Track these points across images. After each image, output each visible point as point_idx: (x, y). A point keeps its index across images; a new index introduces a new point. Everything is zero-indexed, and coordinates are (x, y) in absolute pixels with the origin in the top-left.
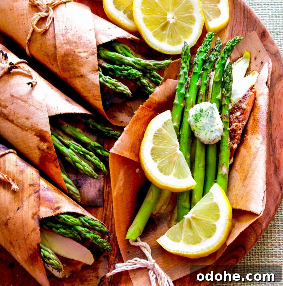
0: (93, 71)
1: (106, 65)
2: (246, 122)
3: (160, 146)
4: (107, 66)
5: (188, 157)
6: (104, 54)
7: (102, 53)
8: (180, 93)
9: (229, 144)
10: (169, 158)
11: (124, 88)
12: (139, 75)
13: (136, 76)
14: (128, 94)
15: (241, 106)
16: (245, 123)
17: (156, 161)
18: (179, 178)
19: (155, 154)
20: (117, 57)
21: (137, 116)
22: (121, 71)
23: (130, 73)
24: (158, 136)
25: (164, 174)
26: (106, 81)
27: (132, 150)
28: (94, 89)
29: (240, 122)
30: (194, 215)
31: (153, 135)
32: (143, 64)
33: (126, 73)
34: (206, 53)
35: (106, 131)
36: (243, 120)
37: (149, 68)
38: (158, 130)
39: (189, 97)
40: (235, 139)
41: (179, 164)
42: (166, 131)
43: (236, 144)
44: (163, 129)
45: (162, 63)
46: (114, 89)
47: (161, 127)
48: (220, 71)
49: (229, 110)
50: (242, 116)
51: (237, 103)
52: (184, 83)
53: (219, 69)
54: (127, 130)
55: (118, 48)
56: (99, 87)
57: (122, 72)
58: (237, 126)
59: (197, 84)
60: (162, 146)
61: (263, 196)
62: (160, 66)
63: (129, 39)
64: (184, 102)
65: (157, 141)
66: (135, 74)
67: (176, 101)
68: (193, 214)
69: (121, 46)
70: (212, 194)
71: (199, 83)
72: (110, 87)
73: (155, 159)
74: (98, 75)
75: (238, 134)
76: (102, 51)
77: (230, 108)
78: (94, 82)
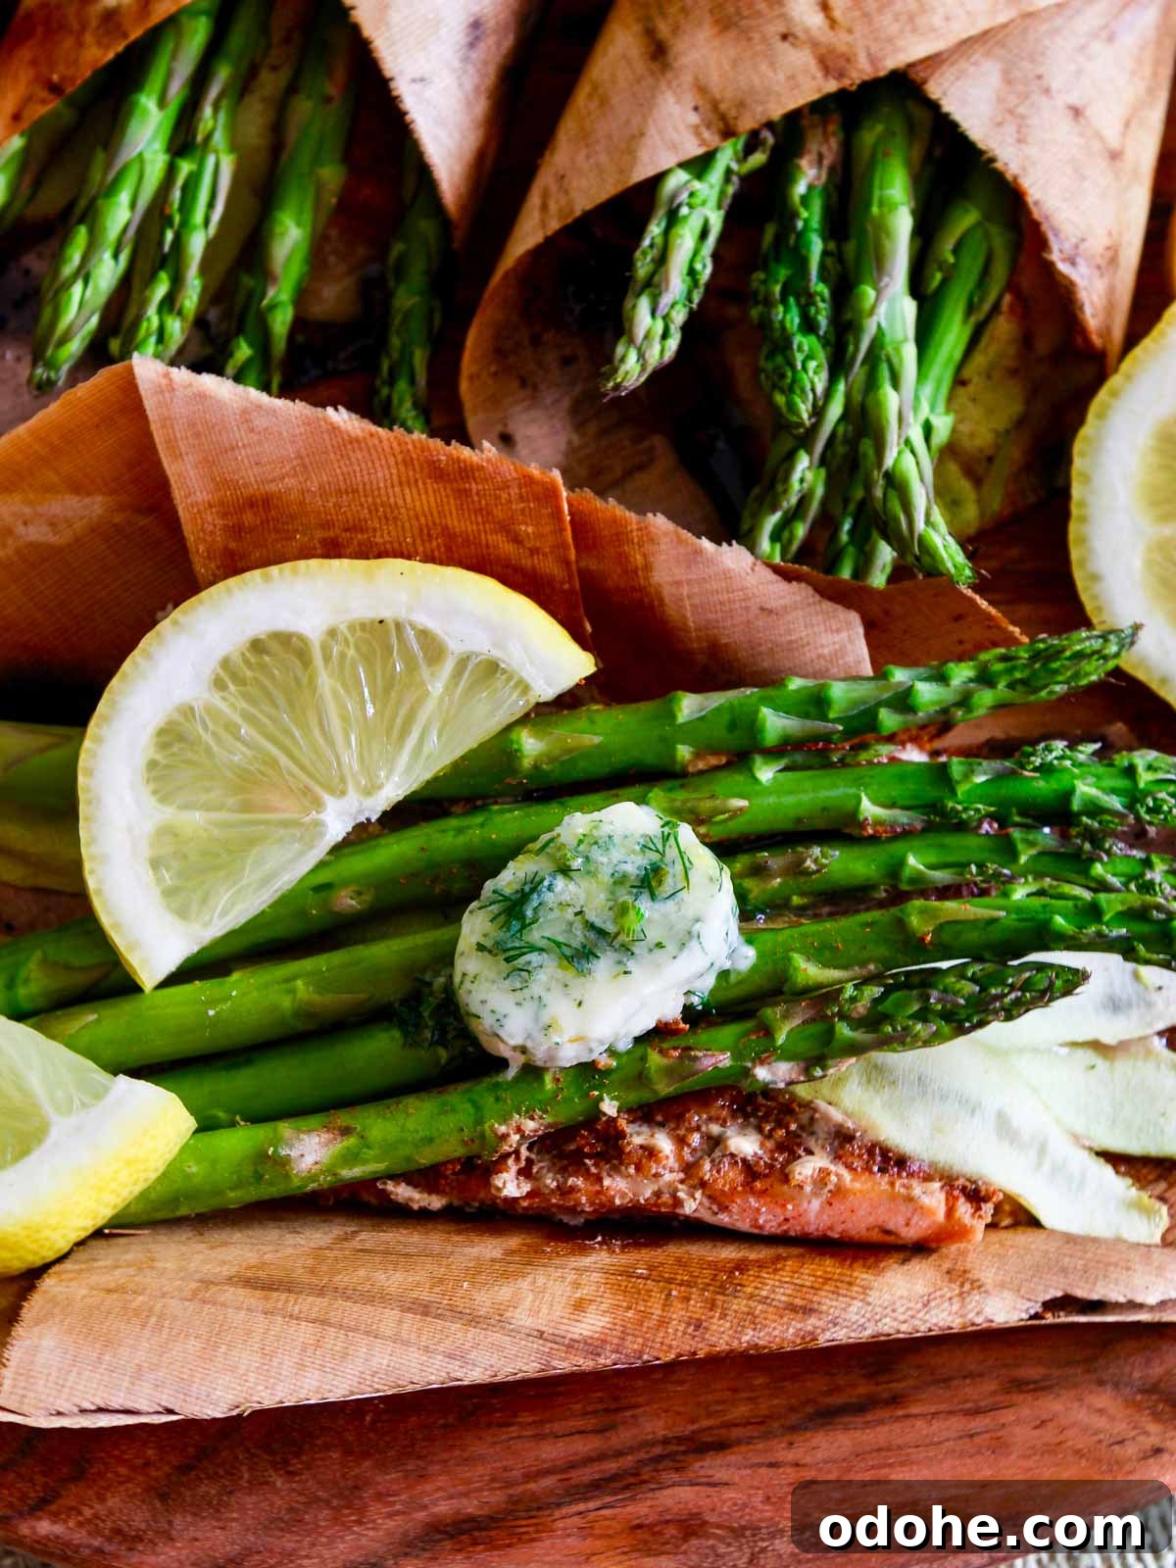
0: (715, 105)
1: (807, 179)
2: (706, 1216)
3: (326, 681)
4: (800, 188)
5: (348, 902)
6: (875, 148)
7: (880, 128)
8: (757, 711)
9: (503, 1129)
10: (273, 763)
11: (646, 337)
12: (792, 407)
13: (783, 391)
14: (615, 370)
15: (810, 1152)
16: (692, 1205)
17: (219, 684)
18: (156, 864)
19: (263, 667)
20: (882, 229)
21: (467, 472)
22: (798, 290)
23: (784, 345)
24: (389, 649)
25: (152, 765)
26: (673, 218)
27: (241, 510)
28: (603, 158)
29: (689, 1169)
31: (386, 614)
32: (879, 405)
33: (782, 323)
34: (1130, 805)
35: (395, 355)
36: (703, 1184)
37: (865, 455)
38: (424, 634)
39: (756, 780)
40: (564, 1171)
41: (251, 842)
42: (437, 688)
43: (526, 1187)
44: (448, 667)
45: (920, 525)
46: (634, 282)
47: (455, 646)
48: (993, 921)
49: (747, 1073)
50: (729, 1176)
51: (827, 1118)
52: (832, 715)
53: (1003, 914)
54: (334, 429)
55: (966, 219)
56: (620, 188)
57: (784, 301)
58: (651, 1152)
59: (869, 809)
60: (335, 693)
61: (129, 1405)
62: (897, 520)
63: (1049, 268)
64: (713, 761)
65: (351, 652)
66: (794, 381)
67: (688, 706)
69: (987, 235)
70: (99, 1094)
71: (878, 823)
72: (638, 254)
73: (227, 675)
74: (700, 151)
75: (599, 1179)
76: (898, 126)
77: (762, 1073)
78: (647, 141)
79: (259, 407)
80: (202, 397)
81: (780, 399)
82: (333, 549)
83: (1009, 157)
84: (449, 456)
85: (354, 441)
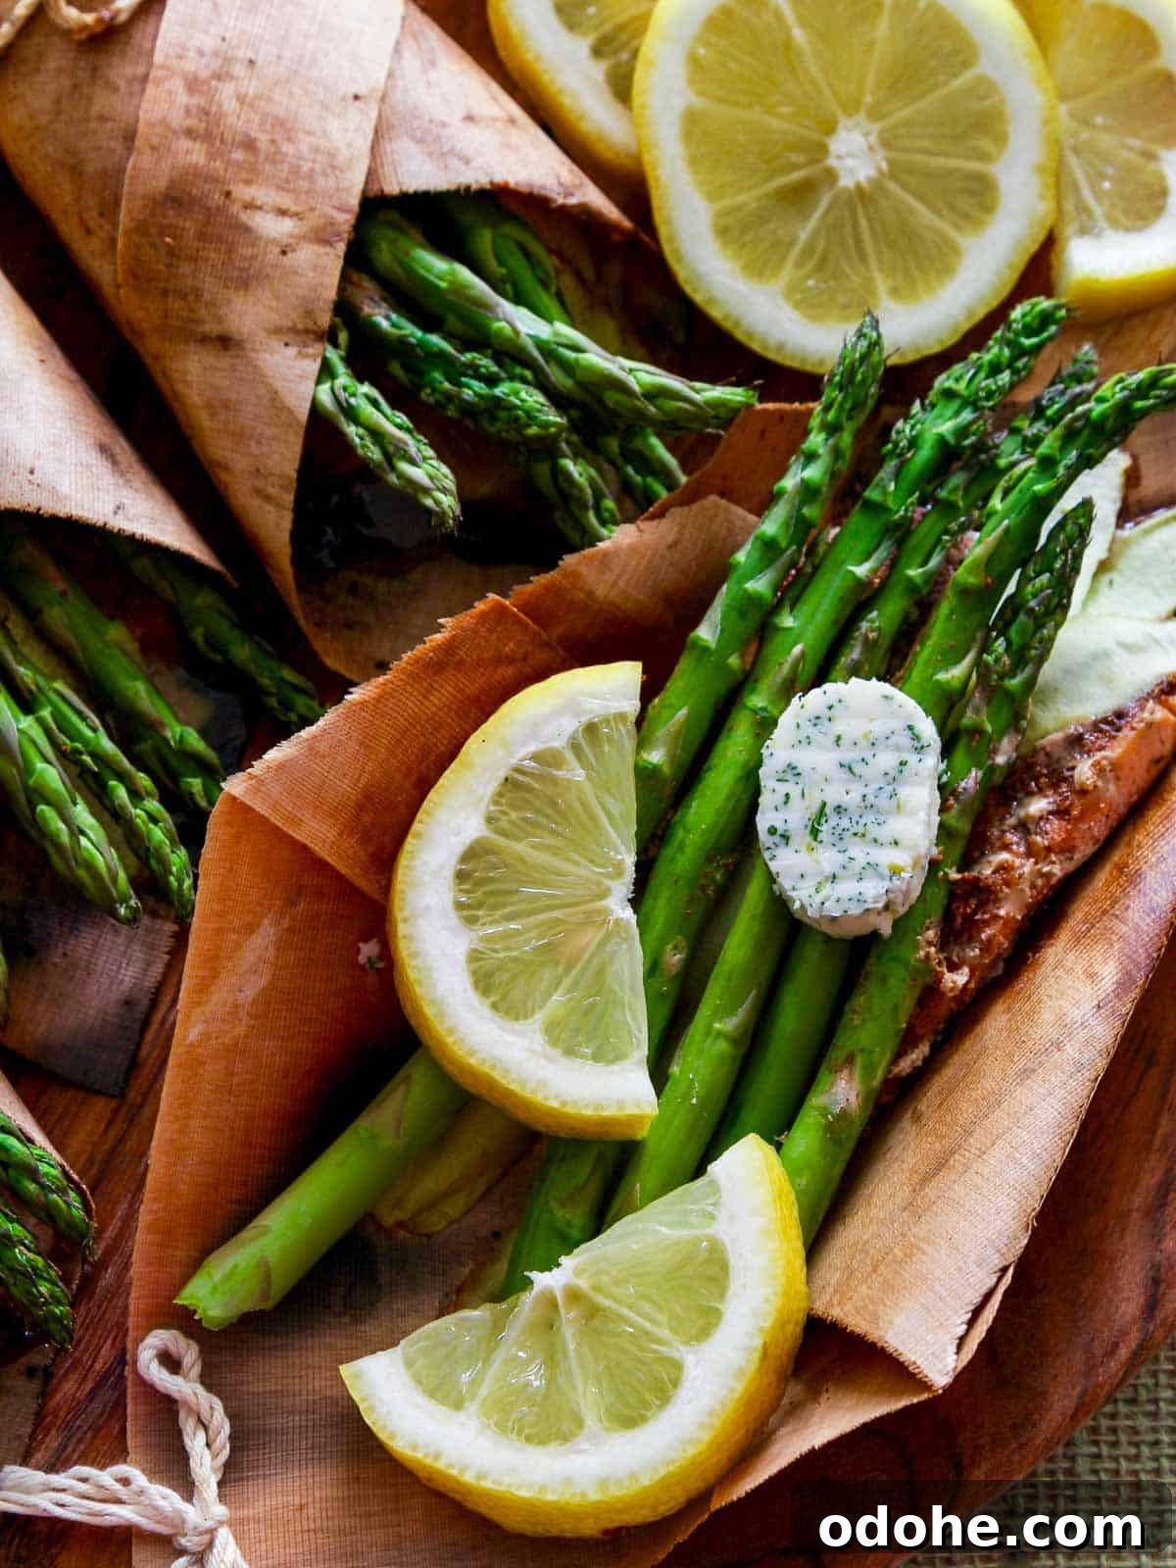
0: (294, 330)
1: (384, 319)
2: (1070, 866)
3: (521, 848)
4: (385, 324)
5: (675, 959)
6: (396, 258)
7: (384, 246)
8: (746, 591)
9: (922, 953)
10: (558, 921)
11: (431, 478)
12: (546, 425)
13: (529, 426)
14: (444, 513)
15: (1073, 768)
16: (1057, 869)
17: (471, 921)
18: (570, 1052)
19: (480, 883)
20: (458, 289)
21: (448, 648)
22: (456, 372)
23: (498, 403)
24: (529, 789)
25: (495, 1006)
26: (351, 413)
27: (357, 817)
28: (269, 432)
29: (1031, 853)
30: (583, 1284)
31: (502, 774)
32: (590, 369)
33: (477, 394)
34: (976, 408)
35: (274, 690)
36: (1049, 849)
37: (617, 403)
38: (535, 757)
39: (790, 629)
40: (970, 940)
41: (600, 973)
42: (579, 774)
43: (966, 970)
44: (570, 756)
45: (697, 397)
46: (379, 465)
47: (559, 744)
48: (1007, 531)
49: (993, 768)
50: (1055, 829)
51: (1054, 744)
52: (783, 544)
53: (1006, 522)
54: (363, 705)
55: (485, 241)
56: (302, 433)
57: (459, 385)
58: (1004, 868)
59: (862, 570)
60: (534, 847)
62: (680, 409)
63: (563, 208)
64: (753, 649)
65: (514, 815)
66: (528, 413)
67: (706, 633)
68: (578, 1272)
69: (505, 236)
70: (714, 1190)
71: (875, 571)
72: (360, 451)
73: (468, 912)
74: (319, 361)
75: (996, 917)
76: (391, 234)
77: (1000, 760)
78: (283, 393)
79: (315, 737)
80: (281, 767)
81: (533, 431)
82: (424, 785)
83: (475, 176)
84: (434, 650)
85: (379, 699)
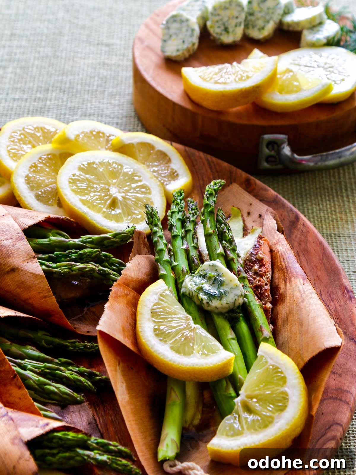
0: (28, 259)
2: (271, 274)
8: (164, 260)
9: (258, 302)
15: (256, 258)
19: (161, 334)
20: (55, 241)
21: (116, 293)
23: (82, 254)
25: (184, 355)
29: (262, 276)
30: (249, 393)
32: (97, 239)
34: (181, 212)
36: (265, 273)
39: (177, 265)
43: (269, 303)
44: (161, 302)
45: (124, 232)
46: (69, 272)
48: (210, 221)
49: (241, 264)
50: (262, 269)
51: (248, 257)
52: (164, 249)
57: (70, 257)
58: (260, 280)
59: (184, 247)
62: (123, 236)
64: (173, 272)
66: (90, 252)
67: (162, 272)
68: (246, 391)
69: (53, 233)
73: (163, 340)
74: (38, 263)
75: (265, 290)
84: (113, 294)
